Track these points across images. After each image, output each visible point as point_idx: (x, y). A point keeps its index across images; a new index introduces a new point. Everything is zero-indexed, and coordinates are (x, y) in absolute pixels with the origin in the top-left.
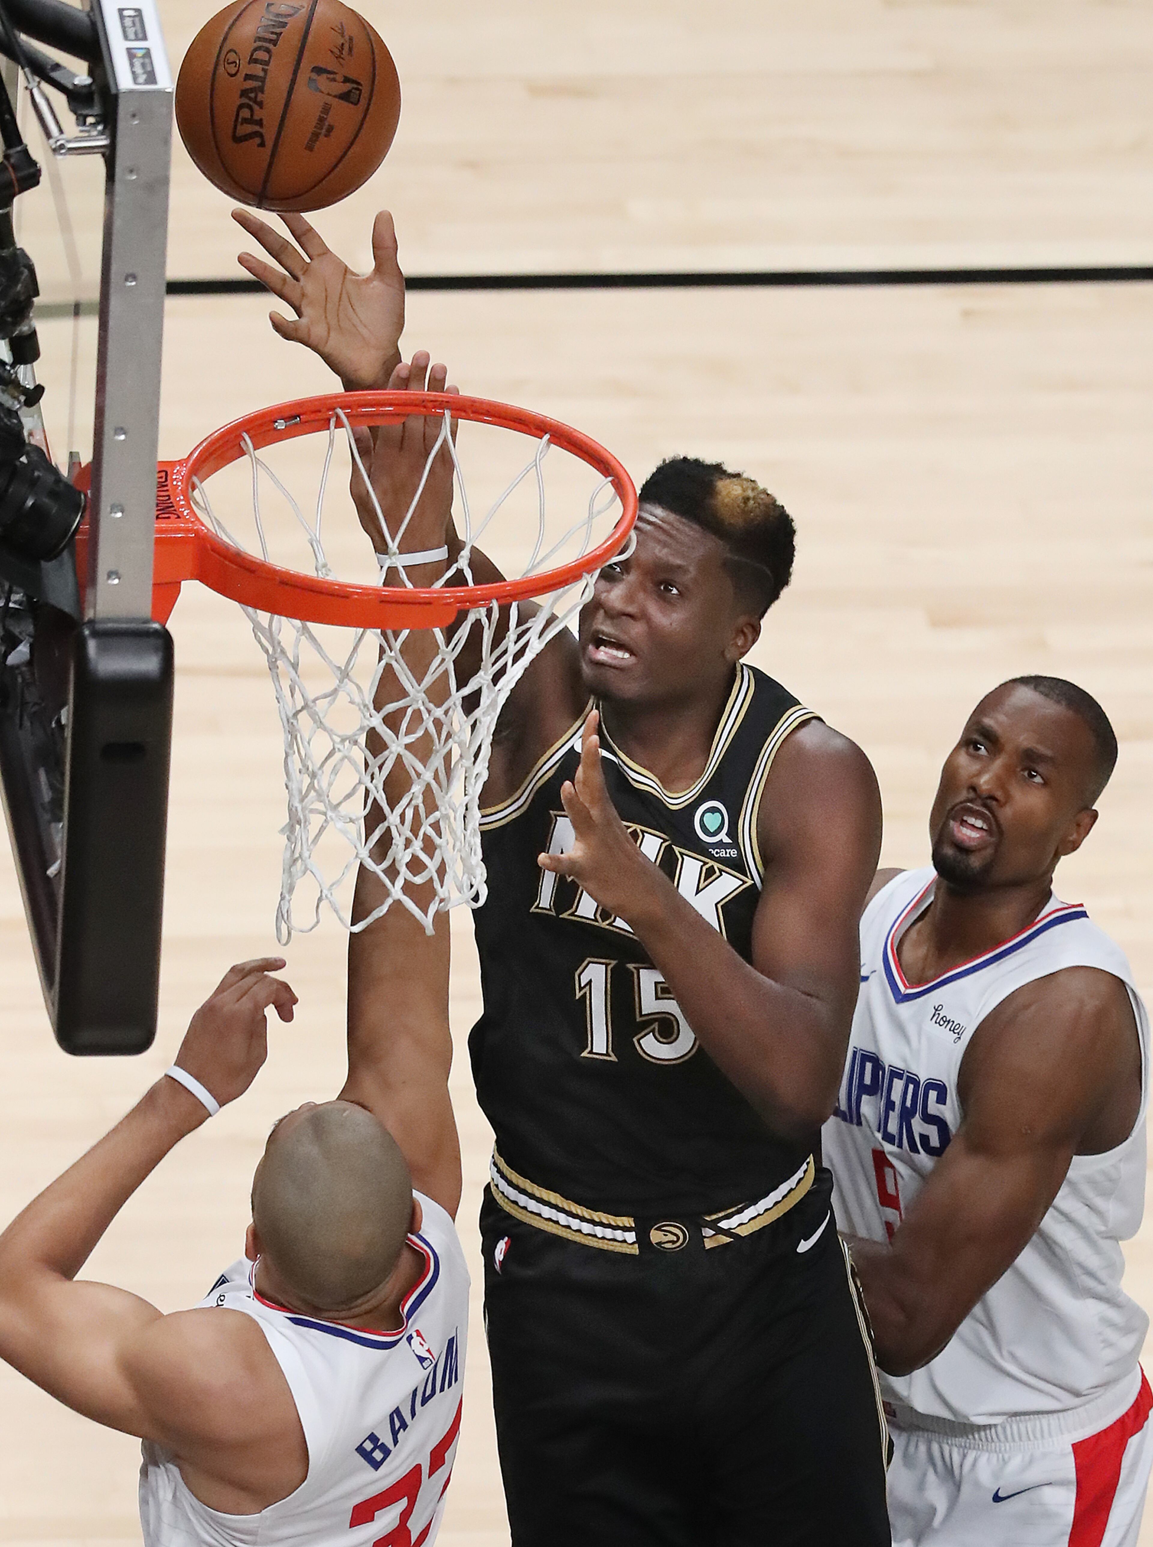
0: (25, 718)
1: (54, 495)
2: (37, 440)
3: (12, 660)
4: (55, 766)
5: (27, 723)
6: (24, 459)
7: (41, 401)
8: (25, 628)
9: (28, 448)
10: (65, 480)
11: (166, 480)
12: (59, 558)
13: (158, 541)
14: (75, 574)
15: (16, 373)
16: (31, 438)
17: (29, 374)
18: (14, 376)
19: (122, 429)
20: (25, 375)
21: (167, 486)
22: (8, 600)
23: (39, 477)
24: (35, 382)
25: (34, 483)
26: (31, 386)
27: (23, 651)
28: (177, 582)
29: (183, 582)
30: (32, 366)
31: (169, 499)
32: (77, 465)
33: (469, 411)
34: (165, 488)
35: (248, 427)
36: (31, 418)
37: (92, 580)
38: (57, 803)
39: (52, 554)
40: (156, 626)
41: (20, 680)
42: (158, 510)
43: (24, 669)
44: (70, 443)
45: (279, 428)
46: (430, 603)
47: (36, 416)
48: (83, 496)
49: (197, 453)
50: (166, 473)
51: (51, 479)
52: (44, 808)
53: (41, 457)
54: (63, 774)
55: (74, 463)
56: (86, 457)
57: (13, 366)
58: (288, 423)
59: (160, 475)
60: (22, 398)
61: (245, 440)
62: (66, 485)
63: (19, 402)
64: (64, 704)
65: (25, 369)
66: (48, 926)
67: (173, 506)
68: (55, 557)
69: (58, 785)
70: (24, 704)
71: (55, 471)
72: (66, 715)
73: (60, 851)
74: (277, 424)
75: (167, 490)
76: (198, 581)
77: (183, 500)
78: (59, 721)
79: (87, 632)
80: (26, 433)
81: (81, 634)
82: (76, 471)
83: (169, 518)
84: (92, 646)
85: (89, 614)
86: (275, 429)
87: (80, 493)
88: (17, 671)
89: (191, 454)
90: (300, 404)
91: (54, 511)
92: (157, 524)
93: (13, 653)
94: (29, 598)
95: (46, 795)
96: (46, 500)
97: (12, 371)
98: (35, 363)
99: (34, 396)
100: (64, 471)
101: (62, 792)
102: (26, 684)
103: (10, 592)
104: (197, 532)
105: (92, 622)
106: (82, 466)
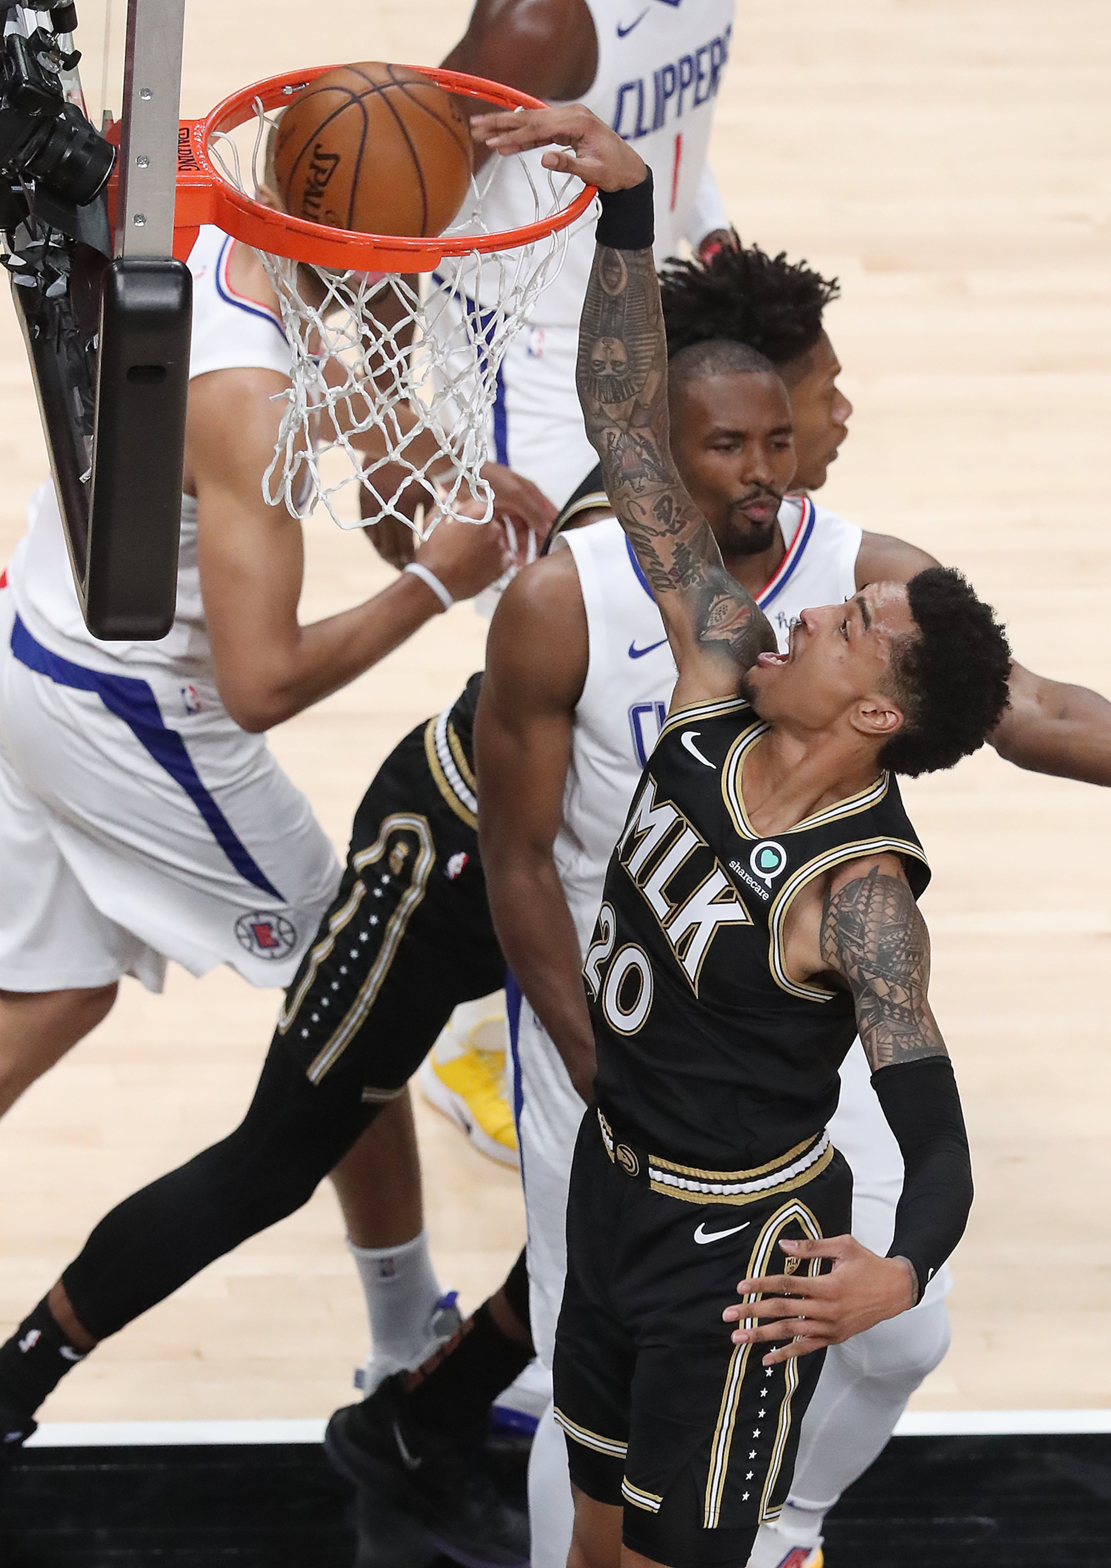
0: (62, 342)
1: (88, 147)
2: (75, 100)
3: (50, 292)
4: (87, 387)
5: (64, 348)
6: (62, 116)
7: (78, 64)
8: (63, 265)
9: (67, 106)
10: (99, 135)
11: (188, 137)
12: (92, 203)
13: (179, 190)
14: (107, 215)
15: (56, 40)
16: (69, 97)
17: (68, 43)
18: (54, 42)
19: (148, 90)
20: (64, 42)
21: (188, 141)
22: (48, 240)
23: (75, 131)
24: (73, 47)
25: (71, 137)
26: (69, 52)
27: (61, 283)
28: (196, 226)
29: (201, 226)
30: (71, 36)
31: (191, 153)
32: (110, 122)
33: (454, 84)
34: (187, 144)
35: (260, 92)
36: (70, 81)
37: (122, 224)
38: (88, 418)
39: (87, 199)
40: (177, 263)
41: (57, 310)
42: (180, 163)
43: (61, 300)
44: (103, 103)
45: (287, 93)
46: (418, 251)
47: (74, 79)
48: (114, 149)
49: (216, 113)
50: (188, 130)
51: (87, 133)
52: (77, 423)
53: (78, 116)
54: (94, 392)
55: (107, 120)
56: (117, 116)
57: (53, 34)
58: (295, 89)
59: (182, 132)
60: (62, 63)
61: (256, 103)
62: (100, 138)
63: (59, 66)
64: (96, 331)
65: (65, 37)
66: (80, 524)
67: (193, 160)
68: (91, 201)
69: (90, 402)
70: (61, 331)
71: (89, 127)
72: (97, 341)
73: (92, 460)
74: (285, 90)
75: (189, 146)
76: (214, 226)
77: (202, 154)
78: (92, 345)
79: (116, 269)
80: (65, 94)
81: (112, 268)
82: (109, 126)
83: (190, 169)
84: (120, 280)
85: (118, 253)
86: (283, 94)
87: (111, 146)
88: (55, 303)
89: (210, 114)
90: (306, 73)
91: (88, 162)
92: (178, 174)
93: (52, 286)
94: (67, 238)
95: (80, 411)
96: (82, 152)
97: (52, 39)
98: (73, 32)
99: (72, 61)
100: (98, 127)
101: (93, 409)
102: (64, 314)
103: (50, 232)
104: (214, 183)
105: (119, 259)
106: (115, 122)
